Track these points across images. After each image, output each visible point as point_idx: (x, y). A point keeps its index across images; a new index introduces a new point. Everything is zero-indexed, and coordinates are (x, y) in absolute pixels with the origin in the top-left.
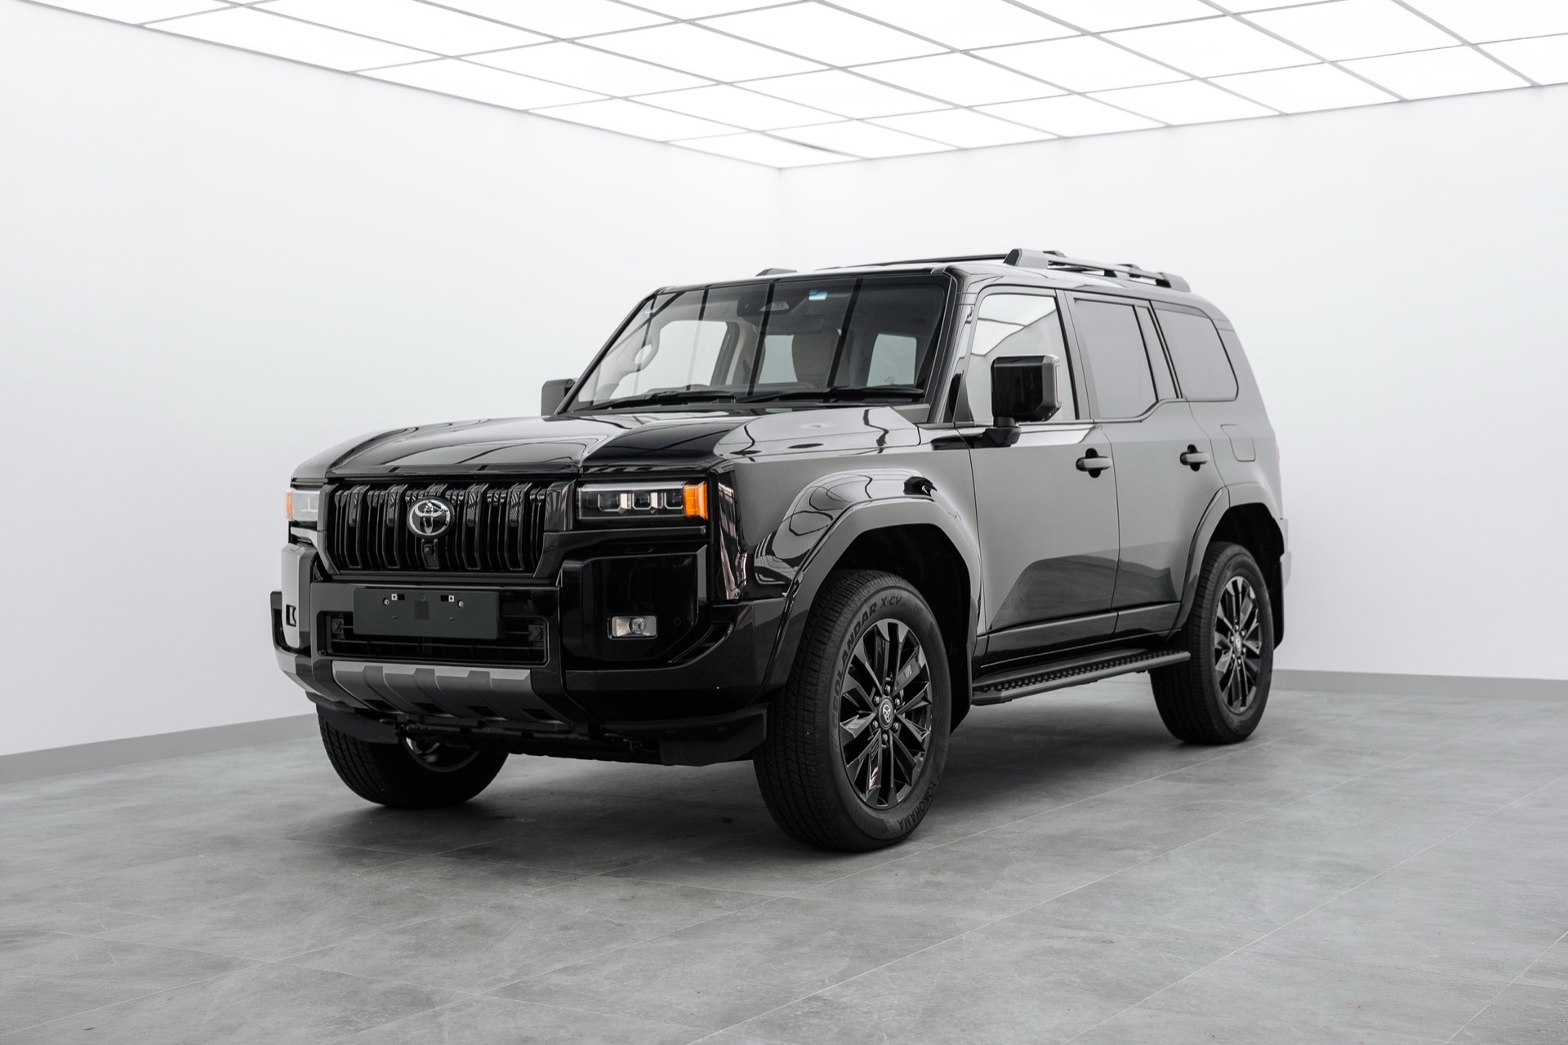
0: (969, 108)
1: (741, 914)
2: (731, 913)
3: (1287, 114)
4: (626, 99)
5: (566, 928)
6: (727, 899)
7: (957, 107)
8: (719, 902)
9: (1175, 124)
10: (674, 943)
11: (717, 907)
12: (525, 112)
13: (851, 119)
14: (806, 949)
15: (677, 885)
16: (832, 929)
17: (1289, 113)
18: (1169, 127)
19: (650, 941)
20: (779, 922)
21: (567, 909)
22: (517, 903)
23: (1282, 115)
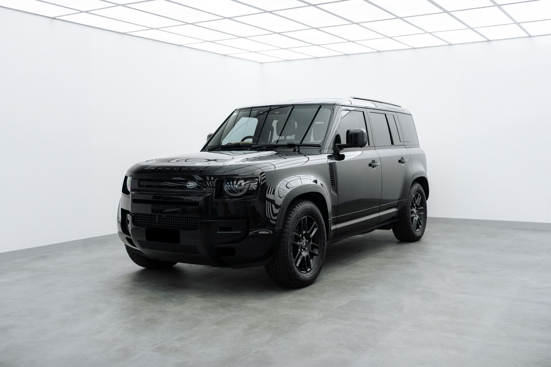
0: (318, 45)
1: (238, 314)
2: (235, 313)
3: (415, 48)
4: (212, 42)
5: (181, 320)
6: (235, 308)
7: (314, 45)
8: (232, 309)
9: (381, 51)
10: (215, 327)
11: (231, 311)
12: (181, 46)
13: (282, 48)
14: (257, 330)
15: (220, 301)
16: (267, 321)
17: (415, 47)
18: (379, 51)
19: (208, 326)
20: (250, 317)
21: (183, 312)
22: (167, 310)
23: (414, 48)
